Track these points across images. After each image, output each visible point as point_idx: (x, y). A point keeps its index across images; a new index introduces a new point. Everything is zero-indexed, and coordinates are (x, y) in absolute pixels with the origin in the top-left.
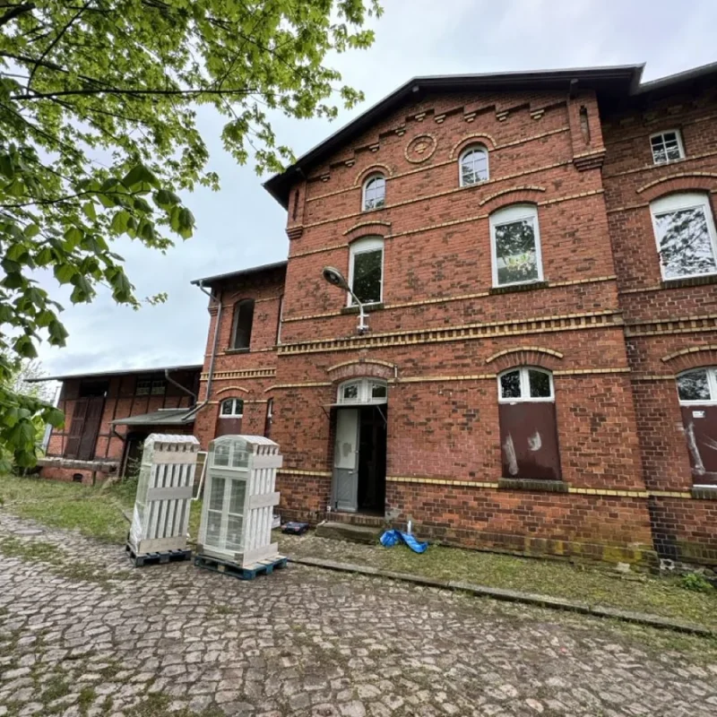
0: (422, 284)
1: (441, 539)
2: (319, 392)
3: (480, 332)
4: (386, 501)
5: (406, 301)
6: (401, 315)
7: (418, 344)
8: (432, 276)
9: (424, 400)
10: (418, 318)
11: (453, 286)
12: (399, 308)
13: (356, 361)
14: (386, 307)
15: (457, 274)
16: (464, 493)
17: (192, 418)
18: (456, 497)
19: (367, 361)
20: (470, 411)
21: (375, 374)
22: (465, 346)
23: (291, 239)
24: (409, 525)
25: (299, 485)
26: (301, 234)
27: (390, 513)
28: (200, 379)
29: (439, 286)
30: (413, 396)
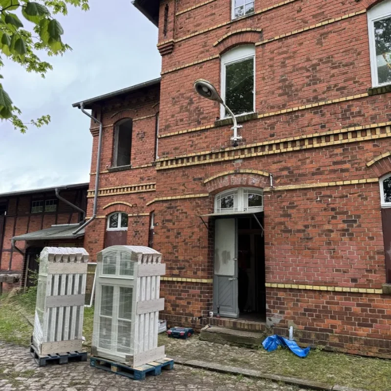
0: (296, 90)
1: (324, 344)
2: (197, 203)
3: (359, 135)
4: (267, 307)
5: (280, 108)
6: (275, 123)
7: (293, 151)
8: (307, 80)
9: (302, 207)
10: (294, 125)
11: (329, 89)
12: (273, 116)
13: (232, 172)
14: (259, 116)
15: (333, 76)
16: (346, 299)
17: (82, 232)
18: (338, 304)
19: (242, 171)
20: (351, 216)
21: (250, 183)
22: (343, 150)
23: (163, 55)
24: (291, 330)
25: (182, 291)
26: (172, 49)
27: (272, 318)
28: (88, 196)
29: (315, 91)
30: (290, 204)
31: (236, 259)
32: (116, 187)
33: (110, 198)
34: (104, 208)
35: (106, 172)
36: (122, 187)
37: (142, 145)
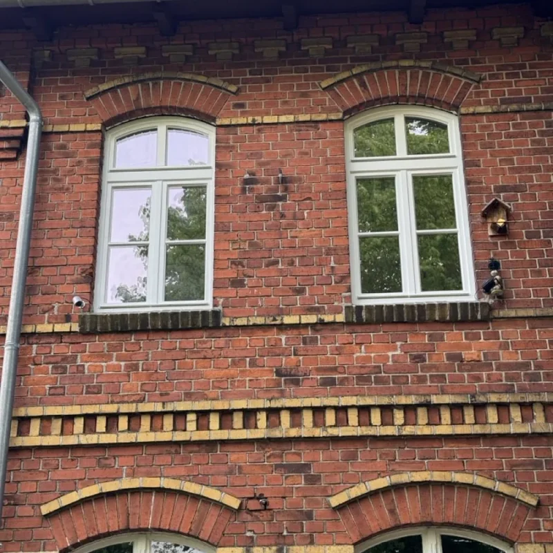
32: (131, 408)
33: (89, 460)
34: (45, 510)
35: (65, 327)
36: (169, 407)
37: (278, 227)
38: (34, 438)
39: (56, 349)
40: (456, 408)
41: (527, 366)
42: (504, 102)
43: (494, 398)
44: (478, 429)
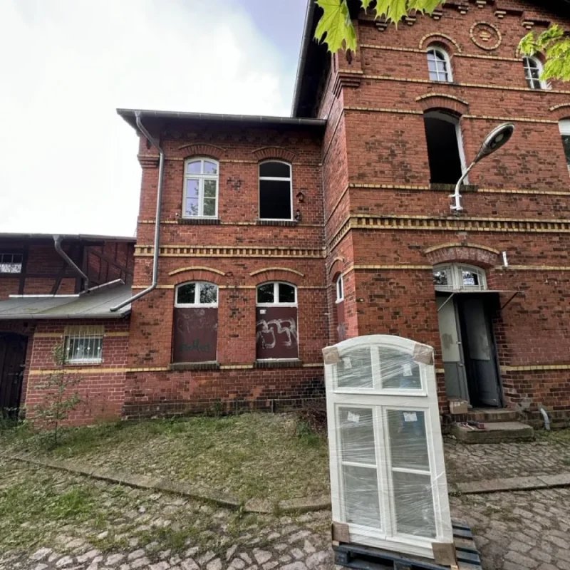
0: (511, 174)
2: (417, 276)
5: (498, 187)
6: (495, 201)
7: (519, 233)
8: (519, 167)
9: (533, 288)
11: (539, 180)
12: (492, 193)
14: (480, 190)
15: (541, 169)
17: (128, 308)
19: (469, 245)
22: (560, 239)
26: (359, 84)
27: (522, 403)
28: (135, 254)
29: (527, 179)
30: (522, 284)
31: (460, 343)
32: (194, 247)
33: (182, 261)
34: (170, 274)
35: (173, 222)
36: (205, 247)
37: (237, 196)
38: (165, 254)
39: (172, 229)
40: (285, 250)
41: (304, 240)
42: (305, 162)
43: (295, 248)
44: (290, 256)
